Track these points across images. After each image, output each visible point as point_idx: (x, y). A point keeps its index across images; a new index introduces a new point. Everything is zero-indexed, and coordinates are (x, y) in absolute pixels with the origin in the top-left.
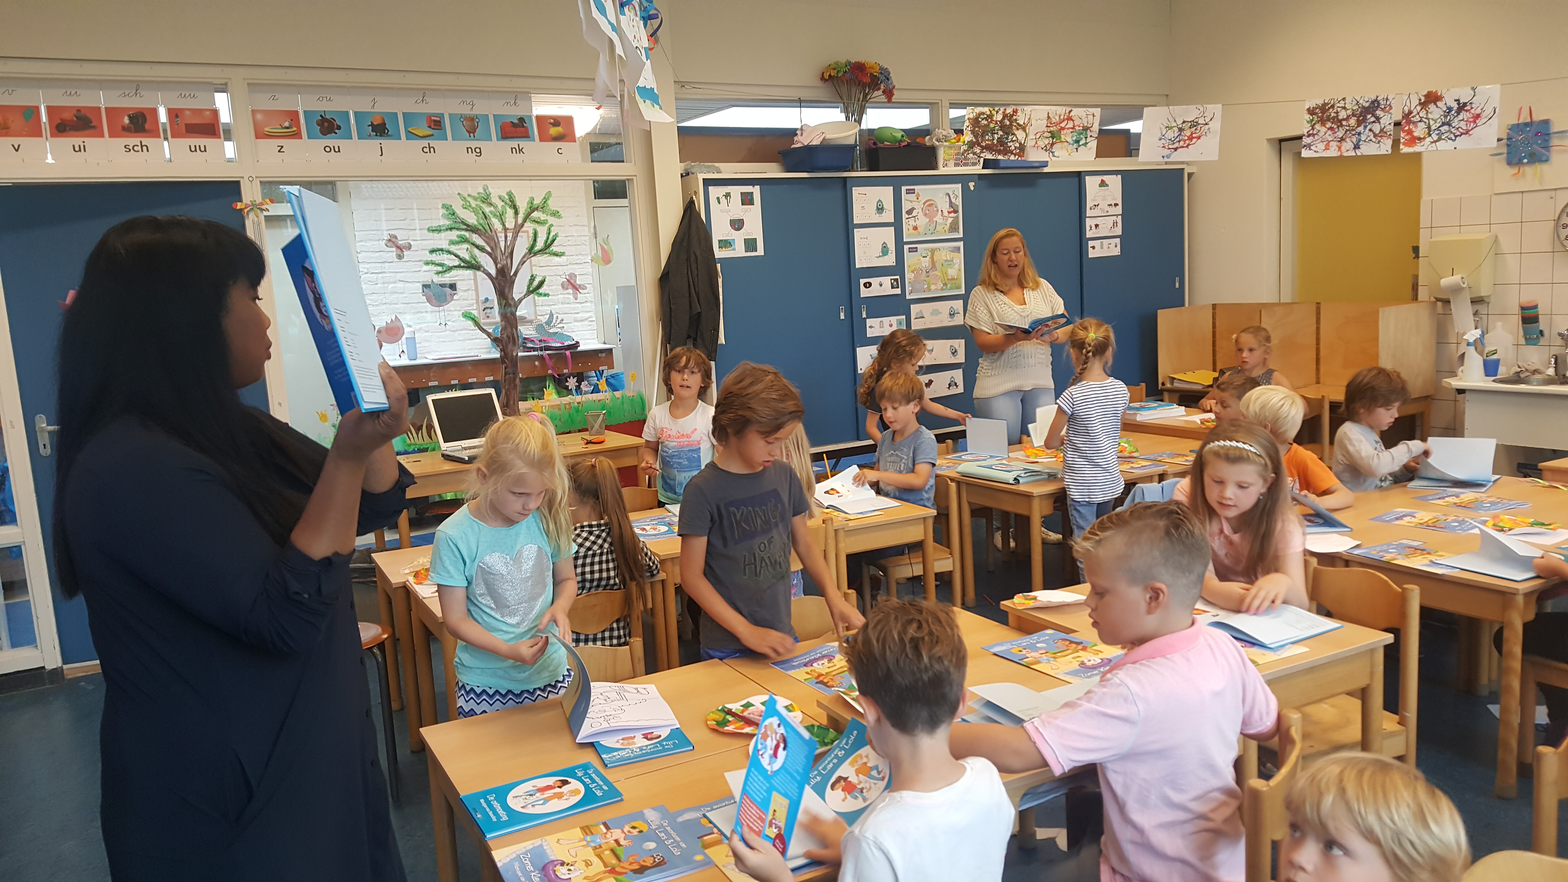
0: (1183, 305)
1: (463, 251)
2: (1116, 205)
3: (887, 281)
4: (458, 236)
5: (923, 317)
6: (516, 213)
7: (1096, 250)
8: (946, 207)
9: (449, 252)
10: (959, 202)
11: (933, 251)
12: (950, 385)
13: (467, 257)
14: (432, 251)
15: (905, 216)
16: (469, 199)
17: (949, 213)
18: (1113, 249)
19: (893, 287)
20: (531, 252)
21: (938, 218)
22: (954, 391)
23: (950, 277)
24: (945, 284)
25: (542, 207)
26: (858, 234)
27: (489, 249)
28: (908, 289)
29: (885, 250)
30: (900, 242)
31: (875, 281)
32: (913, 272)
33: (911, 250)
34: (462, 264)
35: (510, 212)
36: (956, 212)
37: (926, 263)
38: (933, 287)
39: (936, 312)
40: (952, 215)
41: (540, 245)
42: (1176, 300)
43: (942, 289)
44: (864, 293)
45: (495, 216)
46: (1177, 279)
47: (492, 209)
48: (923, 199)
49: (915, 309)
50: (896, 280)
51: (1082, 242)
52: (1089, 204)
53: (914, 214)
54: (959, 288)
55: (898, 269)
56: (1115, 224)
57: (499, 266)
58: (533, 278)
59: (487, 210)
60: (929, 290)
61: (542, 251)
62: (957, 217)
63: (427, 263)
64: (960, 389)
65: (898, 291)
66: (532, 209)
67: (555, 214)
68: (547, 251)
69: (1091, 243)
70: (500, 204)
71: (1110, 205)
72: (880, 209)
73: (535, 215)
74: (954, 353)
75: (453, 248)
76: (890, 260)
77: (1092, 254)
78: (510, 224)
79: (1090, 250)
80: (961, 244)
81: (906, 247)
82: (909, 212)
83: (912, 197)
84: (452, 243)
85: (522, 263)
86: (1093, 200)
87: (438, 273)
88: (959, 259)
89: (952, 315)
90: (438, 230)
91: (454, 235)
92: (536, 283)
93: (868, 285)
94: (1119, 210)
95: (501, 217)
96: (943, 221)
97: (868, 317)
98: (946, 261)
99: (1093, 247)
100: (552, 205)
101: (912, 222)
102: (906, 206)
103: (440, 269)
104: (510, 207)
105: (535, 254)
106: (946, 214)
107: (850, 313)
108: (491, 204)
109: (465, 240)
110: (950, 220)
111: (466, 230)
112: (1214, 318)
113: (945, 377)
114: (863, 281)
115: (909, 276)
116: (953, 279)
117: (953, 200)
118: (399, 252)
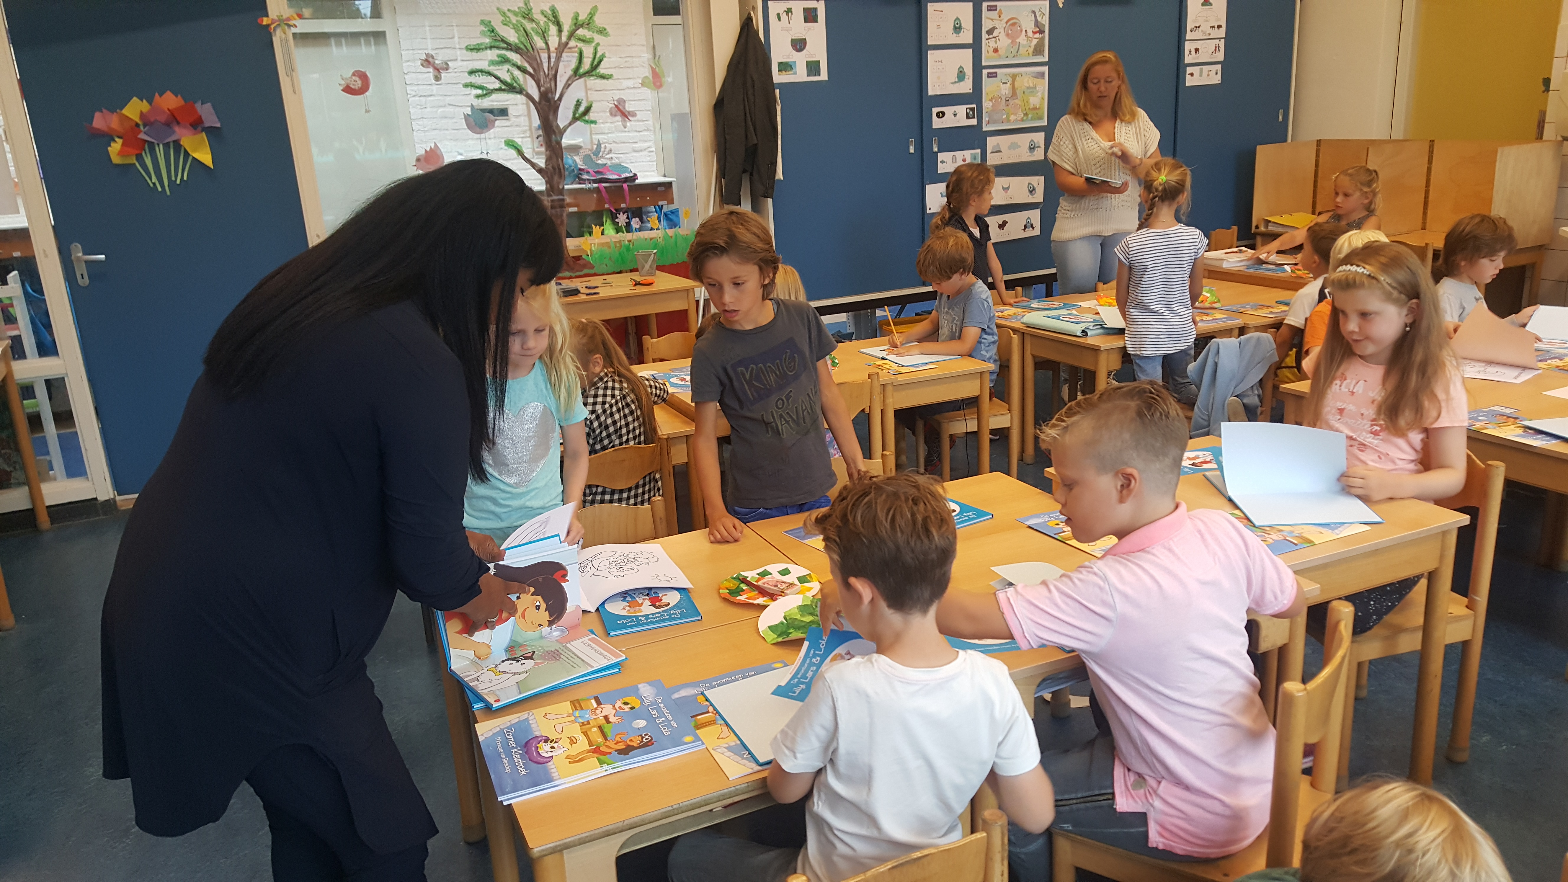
0: (1285, 141)
1: (503, 72)
2: (1219, 27)
3: (962, 110)
4: (499, 56)
5: (1000, 151)
6: (560, 31)
7: (1195, 78)
8: (1030, 26)
9: (489, 74)
10: (1045, 21)
11: (1014, 77)
12: (1025, 227)
13: (508, 79)
14: (471, 72)
15: (985, 36)
16: (508, 14)
17: (1034, 33)
18: (1212, 76)
19: (968, 117)
20: (577, 74)
21: (1022, 39)
22: (1030, 233)
23: (1032, 107)
24: (1026, 114)
25: (588, 24)
26: (932, 56)
27: (531, 71)
28: (985, 119)
29: (961, 75)
30: (978, 67)
31: (948, 110)
32: (990, 100)
33: (990, 75)
34: (503, 87)
35: (553, 29)
36: (1041, 32)
37: (1006, 90)
38: (1012, 118)
39: (1014, 146)
40: (1038, 35)
41: (586, 65)
42: (1278, 135)
43: (1022, 120)
44: (937, 123)
45: (537, 33)
46: (1281, 111)
47: (534, 25)
48: (1005, 17)
49: (991, 142)
50: (972, 109)
51: (1179, 68)
52: (1190, 25)
53: (995, 34)
54: (1041, 118)
55: (974, 97)
56: (1217, 48)
57: (542, 89)
58: (578, 104)
59: (529, 26)
60: (1008, 120)
61: (588, 73)
62: (1042, 39)
63: (466, 86)
64: (1037, 231)
65: (974, 122)
66: (577, 25)
67: (602, 31)
68: (594, 73)
69: (1189, 70)
70: (542, 20)
71: (1213, 27)
72: (957, 29)
73: (580, 32)
74: (1032, 191)
75: (492, 69)
76: (966, 87)
77: (1190, 82)
78: (554, 42)
79: (1188, 77)
80: (1046, 69)
81: (985, 72)
82: (990, 32)
83: (994, 15)
84: (492, 63)
85: (567, 86)
86: (1195, 21)
87: (478, 97)
88: (1043, 86)
89: (1032, 149)
90: (477, 49)
91: (492, 54)
92: (582, 109)
93: (941, 115)
94: (1222, 33)
95: (544, 36)
96: (1027, 41)
97: (940, 151)
98: (1028, 88)
99: (1192, 75)
100: (598, 20)
101: (992, 43)
102: (986, 25)
103: (479, 92)
104: (554, 23)
105: (581, 76)
106: (1030, 34)
107: (920, 146)
108: (532, 20)
109: (505, 60)
110: (1035, 42)
111: (507, 49)
112: (1317, 156)
113: (1021, 217)
114: (935, 110)
115: (986, 105)
116: (1035, 109)
117: (1039, 19)
118: (437, 74)
